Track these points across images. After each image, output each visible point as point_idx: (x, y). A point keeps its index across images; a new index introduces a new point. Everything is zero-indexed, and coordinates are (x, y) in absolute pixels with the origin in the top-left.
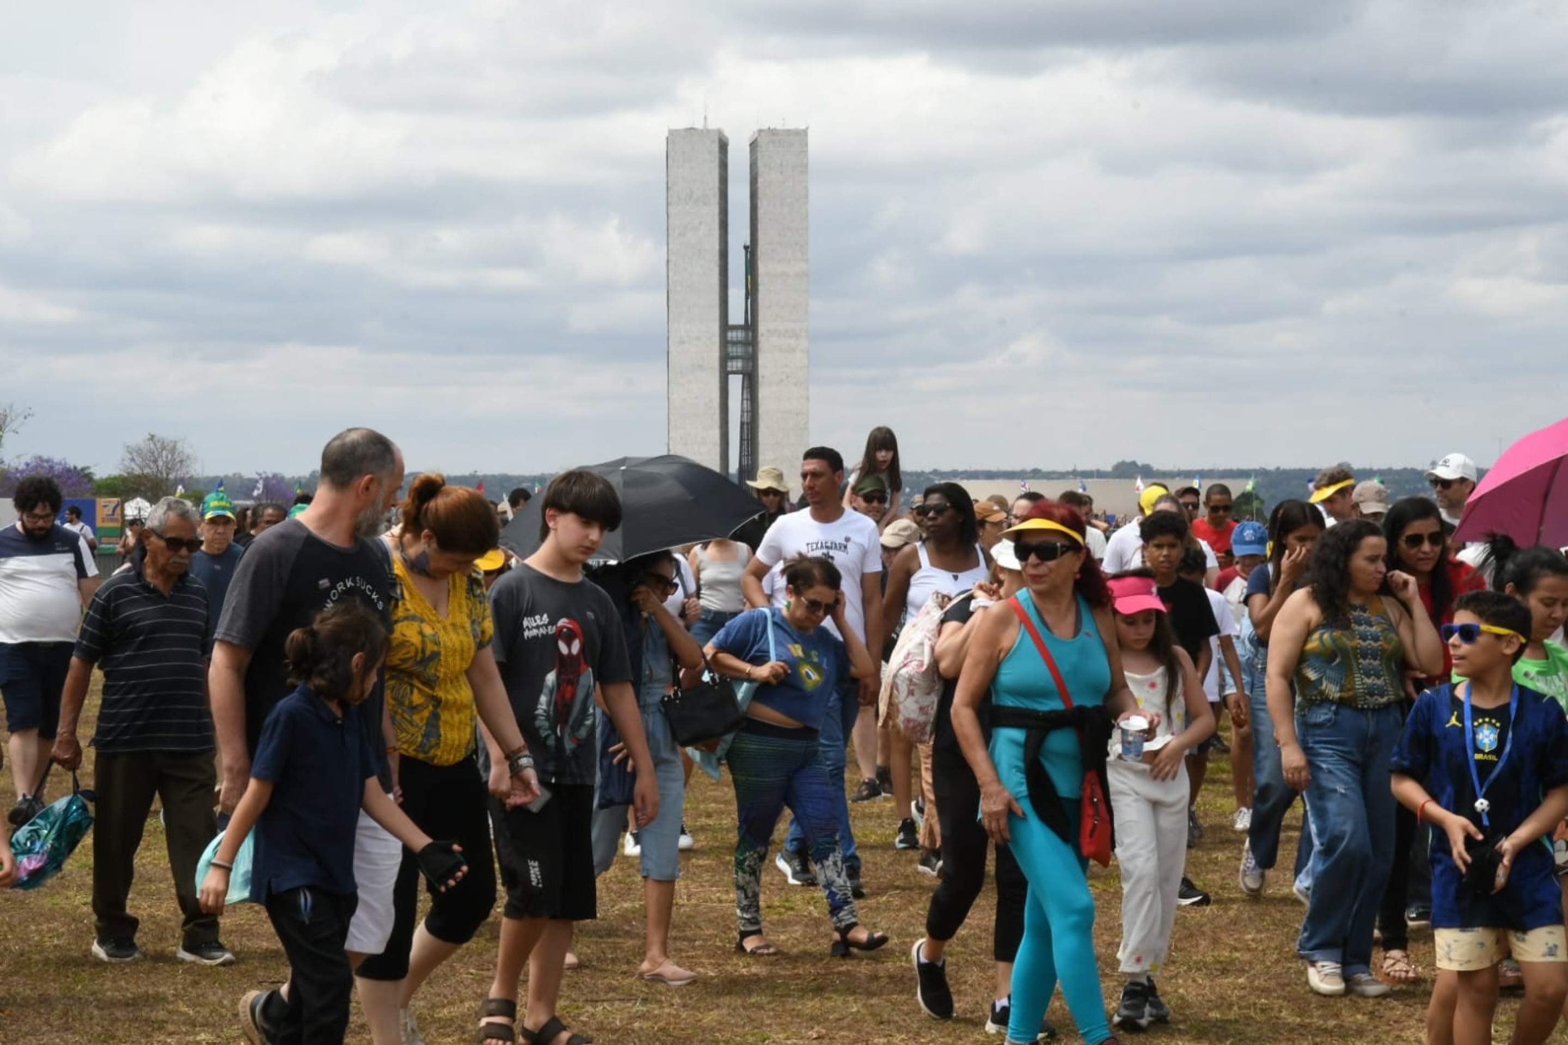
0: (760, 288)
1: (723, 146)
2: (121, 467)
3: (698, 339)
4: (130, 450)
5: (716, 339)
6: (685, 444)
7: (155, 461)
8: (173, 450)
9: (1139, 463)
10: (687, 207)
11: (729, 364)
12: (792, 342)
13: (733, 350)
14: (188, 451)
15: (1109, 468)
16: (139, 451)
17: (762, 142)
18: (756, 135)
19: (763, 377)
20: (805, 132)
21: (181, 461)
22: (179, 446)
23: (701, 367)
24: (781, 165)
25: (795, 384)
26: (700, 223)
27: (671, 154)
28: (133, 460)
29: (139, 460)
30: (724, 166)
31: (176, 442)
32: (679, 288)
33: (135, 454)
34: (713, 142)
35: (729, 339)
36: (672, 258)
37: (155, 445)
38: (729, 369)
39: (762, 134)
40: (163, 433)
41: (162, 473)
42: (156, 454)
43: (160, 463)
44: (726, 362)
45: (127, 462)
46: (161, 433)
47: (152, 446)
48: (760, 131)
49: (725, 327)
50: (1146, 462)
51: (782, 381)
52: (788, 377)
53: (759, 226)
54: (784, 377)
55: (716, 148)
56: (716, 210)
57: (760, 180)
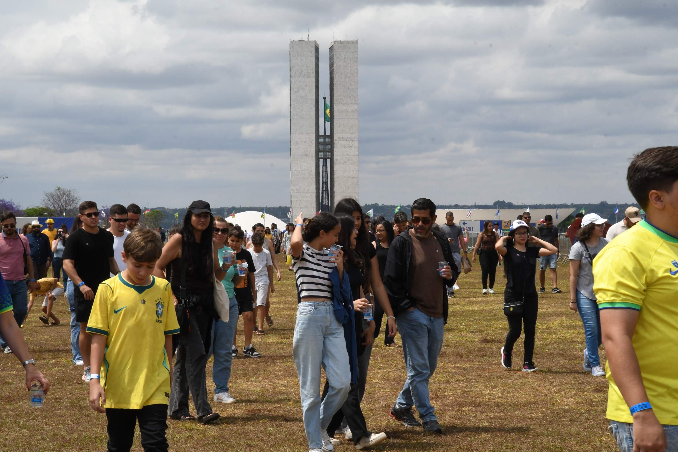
0: (335, 117)
1: (317, 49)
2: (43, 203)
3: (305, 142)
4: (47, 195)
5: (314, 142)
6: (299, 193)
7: (60, 201)
8: (69, 196)
9: (506, 202)
10: (300, 79)
11: (320, 154)
12: (350, 143)
13: (321, 147)
14: (76, 195)
15: (492, 204)
16: (52, 195)
17: (336, 47)
18: (333, 44)
19: (336, 160)
20: (356, 42)
21: (73, 201)
22: (72, 193)
23: (306, 155)
24: (345, 58)
25: (352, 164)
26: (306, 86)
27: (292, 53)
28: (49, 200)
29: (52, 200)
30: (317, 59)
31: (70, 191)
32: (296, 117)
33: (50, 197)
34: (312, 47)
35: (320, 142)
36: (292, 103)
37: (60, 192)
38: (320, 156)
39: (336, 43)
40: (64, 187)
41: (63, 206)
42: (60, 197)
43: (62, 201)
44: (318, 153)
45: (46, 201)
46: (63, 187)
47: (58, 193)
48: (335, 42)
49: (318, 136)
50: (509, 201)
51: (346, 162)
52: (348, 160)
53: (334, 88)
54: (346, 160)
55: (313, 50)
56: (313, 79)
57: (335, 65)
